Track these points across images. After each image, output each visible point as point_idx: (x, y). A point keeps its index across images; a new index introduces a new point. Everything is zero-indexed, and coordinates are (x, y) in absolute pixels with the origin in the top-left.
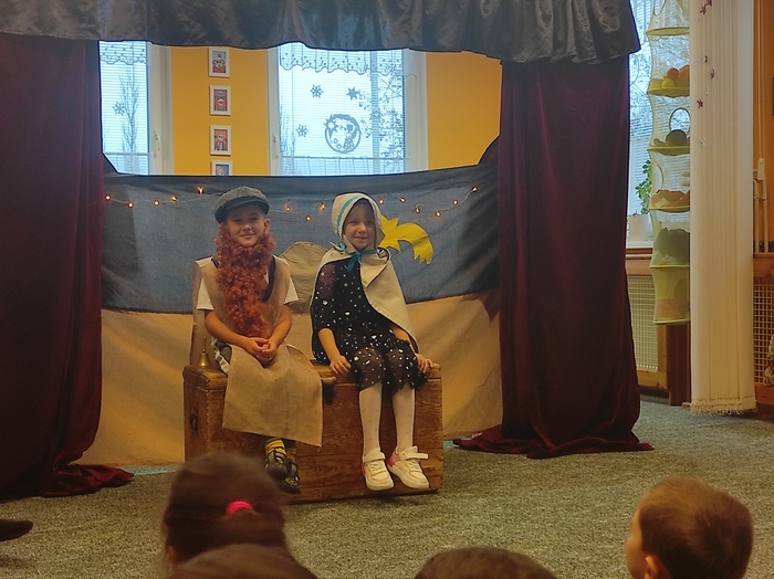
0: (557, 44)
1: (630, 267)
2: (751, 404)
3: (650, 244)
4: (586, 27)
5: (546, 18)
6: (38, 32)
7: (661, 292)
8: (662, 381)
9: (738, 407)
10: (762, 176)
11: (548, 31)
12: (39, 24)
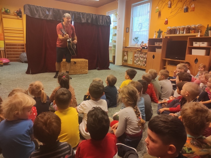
0: (102, 23)
1: (109, 49)
2: (122, 65)
3: (112, 46)
4: (105, 21)
5: (101, 20)
6: (39, 18)
7: (113, 52)
8: (113, 62)
9: (120, 65)
10: (124, 39)
11: (101, 21)
12: (39, 17)
